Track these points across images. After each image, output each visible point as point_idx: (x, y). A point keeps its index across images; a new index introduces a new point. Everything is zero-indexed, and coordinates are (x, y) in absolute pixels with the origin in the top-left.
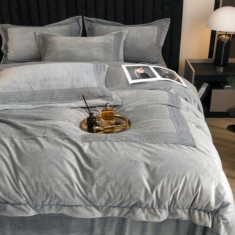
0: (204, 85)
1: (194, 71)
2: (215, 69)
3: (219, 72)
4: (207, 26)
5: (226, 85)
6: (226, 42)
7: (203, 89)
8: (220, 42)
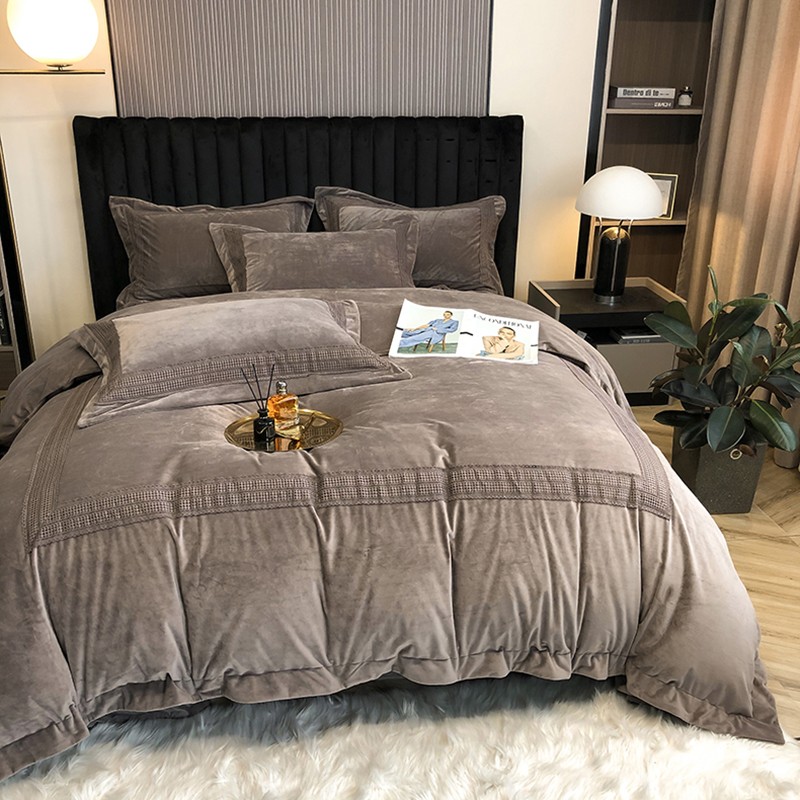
1: (557, 305)
2: (597, 300)
3: (608, 306)
4: (579, 208)
5: (624, 335)
6: (620, 243)
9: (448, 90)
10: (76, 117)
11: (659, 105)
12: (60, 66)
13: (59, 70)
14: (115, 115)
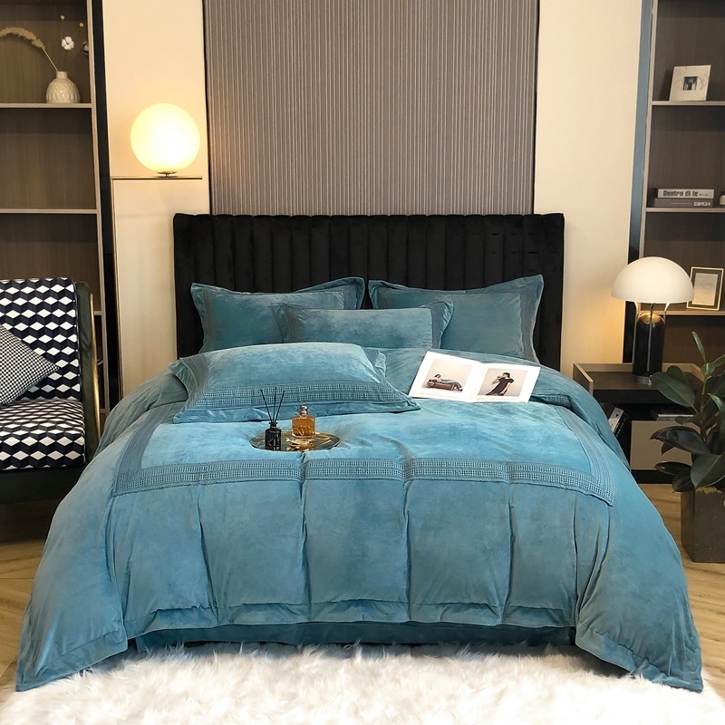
0: (614, 414)
1: (590, 380)
2: (636, 380)
4: (614, 295)
6: (654, 326)
7: (614, 422)
8: (643, 327)
9: (496, 192)
10: (176, 215)
11: (699, 204)
12: (167, 174)
13: (167, 176)
14: (208, 213)
